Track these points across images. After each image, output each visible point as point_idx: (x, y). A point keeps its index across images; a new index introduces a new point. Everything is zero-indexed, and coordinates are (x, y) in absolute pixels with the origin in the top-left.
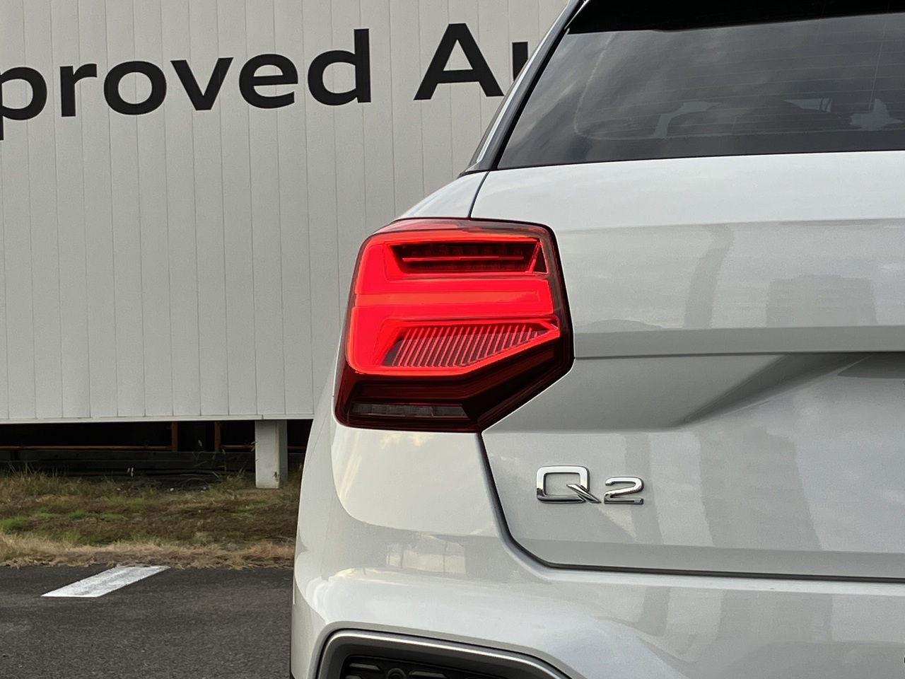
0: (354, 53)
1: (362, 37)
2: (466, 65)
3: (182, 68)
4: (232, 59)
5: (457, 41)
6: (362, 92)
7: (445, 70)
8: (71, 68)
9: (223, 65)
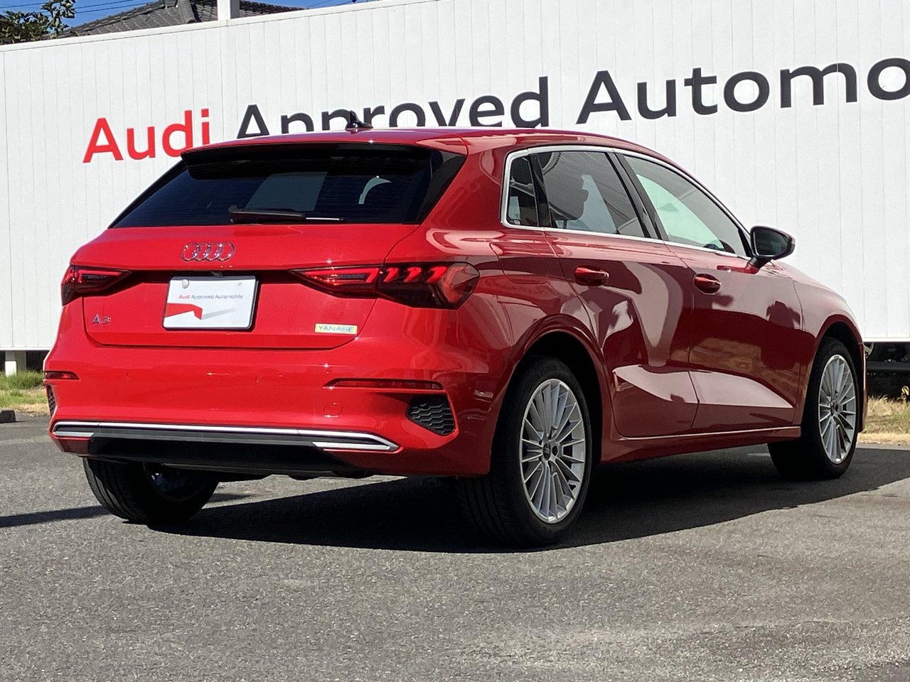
0: (539, 93)
1: (543, 82)
2: (609, 100)
3: (434, 106)
4: (464, 100)
5: (603, 84)
6: (544, 119)
7: (595, 102)
8: (369, 109)
9: (460, 104)
